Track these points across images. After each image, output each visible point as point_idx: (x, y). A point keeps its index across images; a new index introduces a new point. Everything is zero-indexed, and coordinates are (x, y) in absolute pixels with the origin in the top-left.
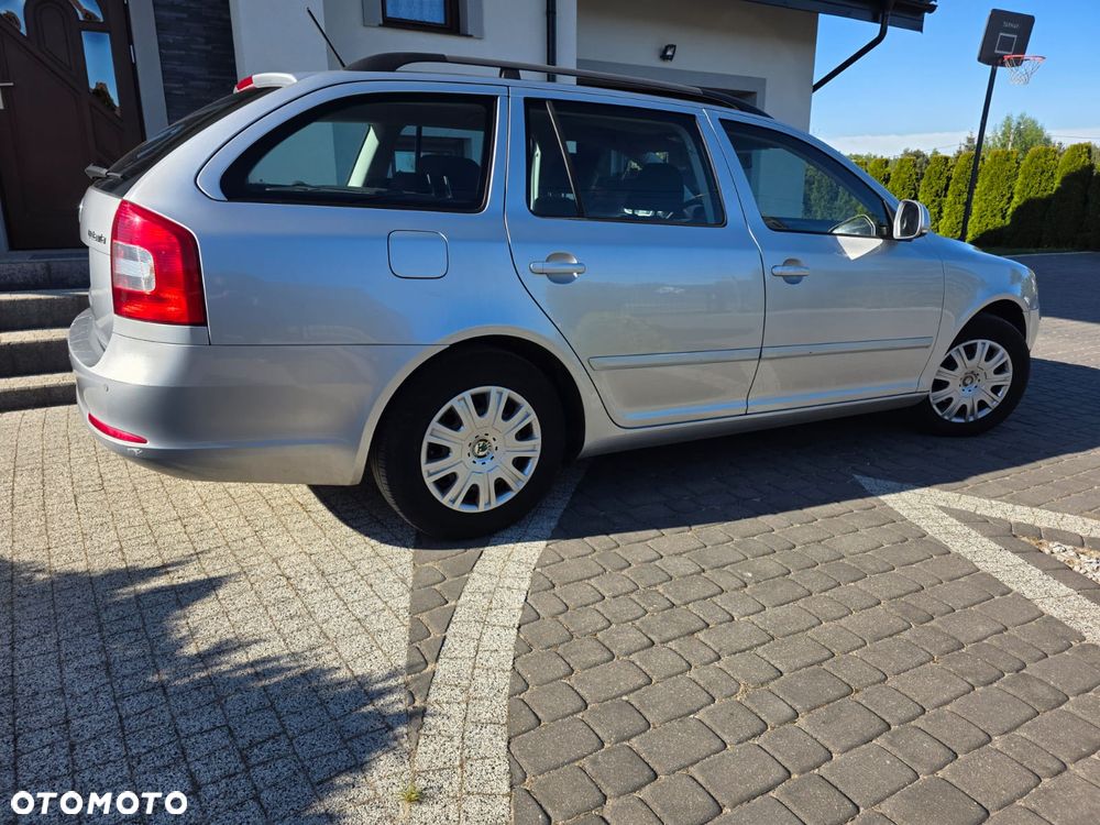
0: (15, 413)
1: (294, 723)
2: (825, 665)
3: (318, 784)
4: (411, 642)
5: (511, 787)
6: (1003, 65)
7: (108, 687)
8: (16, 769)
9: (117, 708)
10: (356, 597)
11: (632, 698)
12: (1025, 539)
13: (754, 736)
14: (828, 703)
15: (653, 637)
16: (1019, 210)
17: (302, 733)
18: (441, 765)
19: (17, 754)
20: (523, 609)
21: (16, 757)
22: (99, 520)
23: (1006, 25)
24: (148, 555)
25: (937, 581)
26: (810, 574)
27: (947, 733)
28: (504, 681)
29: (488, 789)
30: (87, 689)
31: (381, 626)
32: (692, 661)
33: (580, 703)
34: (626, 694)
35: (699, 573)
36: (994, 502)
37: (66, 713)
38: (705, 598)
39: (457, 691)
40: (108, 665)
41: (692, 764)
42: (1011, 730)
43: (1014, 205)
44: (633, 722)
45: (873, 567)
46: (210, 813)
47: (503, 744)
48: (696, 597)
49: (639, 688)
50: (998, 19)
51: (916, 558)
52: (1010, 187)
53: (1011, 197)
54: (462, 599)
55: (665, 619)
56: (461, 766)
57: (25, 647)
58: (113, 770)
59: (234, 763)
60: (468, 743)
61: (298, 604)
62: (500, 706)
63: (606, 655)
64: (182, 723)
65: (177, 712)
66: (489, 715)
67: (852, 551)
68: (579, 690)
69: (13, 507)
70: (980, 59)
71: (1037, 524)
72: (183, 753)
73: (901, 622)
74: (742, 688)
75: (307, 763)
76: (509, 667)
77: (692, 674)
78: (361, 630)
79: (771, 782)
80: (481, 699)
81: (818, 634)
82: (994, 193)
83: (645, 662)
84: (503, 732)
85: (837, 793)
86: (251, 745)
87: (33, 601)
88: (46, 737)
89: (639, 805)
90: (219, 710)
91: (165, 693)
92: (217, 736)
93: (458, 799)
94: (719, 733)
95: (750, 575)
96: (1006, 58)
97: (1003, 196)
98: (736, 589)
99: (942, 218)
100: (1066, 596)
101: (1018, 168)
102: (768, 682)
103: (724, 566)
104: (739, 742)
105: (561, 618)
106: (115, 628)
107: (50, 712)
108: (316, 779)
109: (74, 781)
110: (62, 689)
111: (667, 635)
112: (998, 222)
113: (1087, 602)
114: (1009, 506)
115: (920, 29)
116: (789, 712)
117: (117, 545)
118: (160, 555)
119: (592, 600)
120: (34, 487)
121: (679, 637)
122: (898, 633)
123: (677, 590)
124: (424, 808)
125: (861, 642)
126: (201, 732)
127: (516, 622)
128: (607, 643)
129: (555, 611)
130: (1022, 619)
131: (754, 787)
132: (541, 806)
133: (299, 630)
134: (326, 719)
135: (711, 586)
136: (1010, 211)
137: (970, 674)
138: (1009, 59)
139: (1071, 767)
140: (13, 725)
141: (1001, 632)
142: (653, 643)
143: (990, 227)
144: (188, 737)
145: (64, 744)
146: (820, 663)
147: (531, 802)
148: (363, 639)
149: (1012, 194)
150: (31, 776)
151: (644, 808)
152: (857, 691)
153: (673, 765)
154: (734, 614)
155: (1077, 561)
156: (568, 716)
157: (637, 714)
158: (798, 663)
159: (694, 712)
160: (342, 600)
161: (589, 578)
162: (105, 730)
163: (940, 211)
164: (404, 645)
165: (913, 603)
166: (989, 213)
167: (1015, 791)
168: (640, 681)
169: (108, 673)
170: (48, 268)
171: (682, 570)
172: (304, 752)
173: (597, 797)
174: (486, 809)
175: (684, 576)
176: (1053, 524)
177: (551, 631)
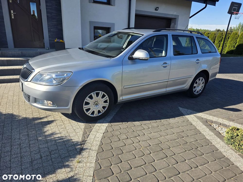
0: (14, 83)
1: (60, 148)
2: (159, 145)
3: (62, 158)
4: (83, 135)
5: (96, 162)
6: (233, 14)
7: (28, 139)
8: (11, 152)
9: (29, 142)
10: (74, 125)
11: (121, 148)
12: (209, 123)
13: (142, 156)
14: (157, 152)
15: (128, 137)
16: (238, 46)
17: (61, 149)
18: (84, 157)
19: (11, 149)
20: (105, 130)
21: (11, 150)
22: (29, 107)
23: (235, 5)
24: (37, 114)
25: (187, 130)
26: (163, 127)
27: (177, 159)
28: (99, 143)
29: (91, 162)
30: (24, 139)
31: (78, 131)
32: (134, 142)
33: (111, 148)
34: (120, 147)
35: (141, 125)
36: (206, 115)
37: (20, 143)
38: (140, 130)
39: (90, 144)
40: (28, 135)
41: (129, 160)
42: (190, 159)
43: (237, 45)
44: (120, 152)
45: (175, 126)
46: (43, 162)
47: (96, 154)
48: (139, 130)
49: (123, 146)
50: (233, 4)
51: (185, 125)
52: (236, 41)
53: (236, 43)
54: (94, 127)
55: (132, 134)
56: (88, 157)
57: (14, 130)
58: (27, 153)
59: (48, 154)
60: (90, 153)
61: (64, 126)
62: (97, 148)
63: (119, 140)
64: (40, 146)
65: (39, 144)
66: (94, 149)
67: (172, 123)
68: (112, 146)
69: (13, 103)
70: (228, 13)
71: (213, 120)
72: (40, 151)
73: (177, 138)
74: (142, 147)
75: (61, 155)
76: (100, 141)
77: (134, 144)
78: (74, 132)
79: (142, 165)
80: (94, 146)
81: (160, 139)
82: (232, 42)
83: (125, 141)
84: (96, 152)
85: (153, 168)
86: (52, 151)
87: (16, 122)
88: (16, 147)
89: (117, 167)
90: (47, 144)
91: (38, 141)
92: (46, 149)
93: (86, 163)
94: (135, 155)
95: (151, 126)
96: (234, 13)
97: (234, 43)
98: (147, 129)
99: (220, 47)
100: (212, 135)
101: (238, 36)
102: (147, 147)
103: (146, 124)
104: (139, 157)
105: (112, 132)
106: (30, 128)
107: (17, 142)
108: (62, 157)
109: (21, 155)
110: (20, 138)
111: (131, 137)
112: (233, 49)
113: (216, 136)
114: (208, 116)
115: (215, 5)
116: (149, 152)
117: (31, 112)
118: (39, 115)
119: (119, 129)
120: (17, 99)
121: (133, 137)
122: (176, 140)
123: (135, 128)
124: (80, 164)
125: (168, 141)
126: (43, 148)
127: (103, 132)
128: (119, 138)
129: (111, 131)
130: (201, 139)
131: (138, 165)
132: (100, 165)
133: (63, 131)
134: (65, 147)
135: (142, 128)
136: (236, 46)
137: (186, 148)
138: (235, 13)
139: (199, 167)
140: (11, 144)
141: (196, 141)
142: (128, 138)
143: (231, 49)
144: (41, 149)
145: (19, 148)
146: (158, 144)
147: (98, 164)
148: (74, 133)
149: (237, 42)
150: (13, 153)
151: (118, 167)
152: (164, 150)
153: (125, 160)
154: (145, 134)
155: (218, 128)
156: (109, 150)
157: (121, 151)
158: (154, 144)
159: (132, 151)
160: (72, 126)
161: (119, 125)
162: (27, 146)
163: (220, 45)
164: (82, 135)
165: (181, 134)
166: (231, 46)
167: (186, 170)
168: (124, 145)
169: (28, 136)
170: (22, 53)
171: (138, 125)
172: (61, 153)
173: (110, 164)
174: (90, 165)
175: (138, 126)
176: (216, 120)
177: (109, 134)
